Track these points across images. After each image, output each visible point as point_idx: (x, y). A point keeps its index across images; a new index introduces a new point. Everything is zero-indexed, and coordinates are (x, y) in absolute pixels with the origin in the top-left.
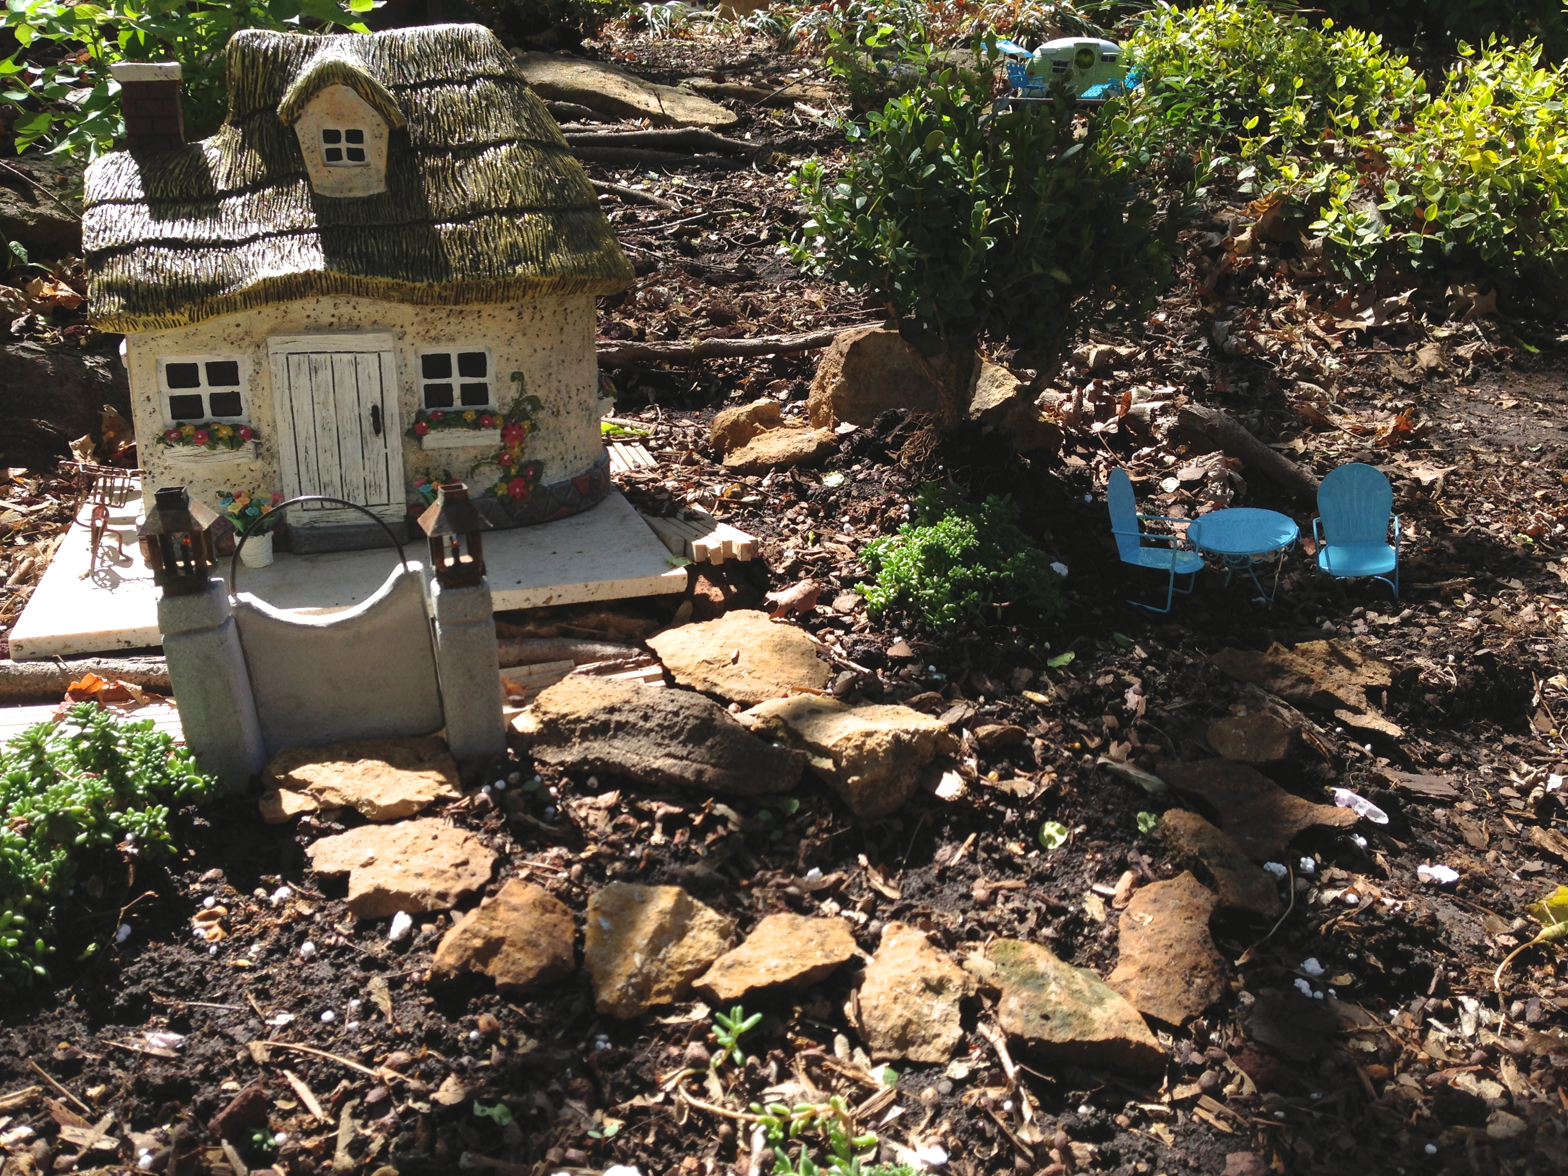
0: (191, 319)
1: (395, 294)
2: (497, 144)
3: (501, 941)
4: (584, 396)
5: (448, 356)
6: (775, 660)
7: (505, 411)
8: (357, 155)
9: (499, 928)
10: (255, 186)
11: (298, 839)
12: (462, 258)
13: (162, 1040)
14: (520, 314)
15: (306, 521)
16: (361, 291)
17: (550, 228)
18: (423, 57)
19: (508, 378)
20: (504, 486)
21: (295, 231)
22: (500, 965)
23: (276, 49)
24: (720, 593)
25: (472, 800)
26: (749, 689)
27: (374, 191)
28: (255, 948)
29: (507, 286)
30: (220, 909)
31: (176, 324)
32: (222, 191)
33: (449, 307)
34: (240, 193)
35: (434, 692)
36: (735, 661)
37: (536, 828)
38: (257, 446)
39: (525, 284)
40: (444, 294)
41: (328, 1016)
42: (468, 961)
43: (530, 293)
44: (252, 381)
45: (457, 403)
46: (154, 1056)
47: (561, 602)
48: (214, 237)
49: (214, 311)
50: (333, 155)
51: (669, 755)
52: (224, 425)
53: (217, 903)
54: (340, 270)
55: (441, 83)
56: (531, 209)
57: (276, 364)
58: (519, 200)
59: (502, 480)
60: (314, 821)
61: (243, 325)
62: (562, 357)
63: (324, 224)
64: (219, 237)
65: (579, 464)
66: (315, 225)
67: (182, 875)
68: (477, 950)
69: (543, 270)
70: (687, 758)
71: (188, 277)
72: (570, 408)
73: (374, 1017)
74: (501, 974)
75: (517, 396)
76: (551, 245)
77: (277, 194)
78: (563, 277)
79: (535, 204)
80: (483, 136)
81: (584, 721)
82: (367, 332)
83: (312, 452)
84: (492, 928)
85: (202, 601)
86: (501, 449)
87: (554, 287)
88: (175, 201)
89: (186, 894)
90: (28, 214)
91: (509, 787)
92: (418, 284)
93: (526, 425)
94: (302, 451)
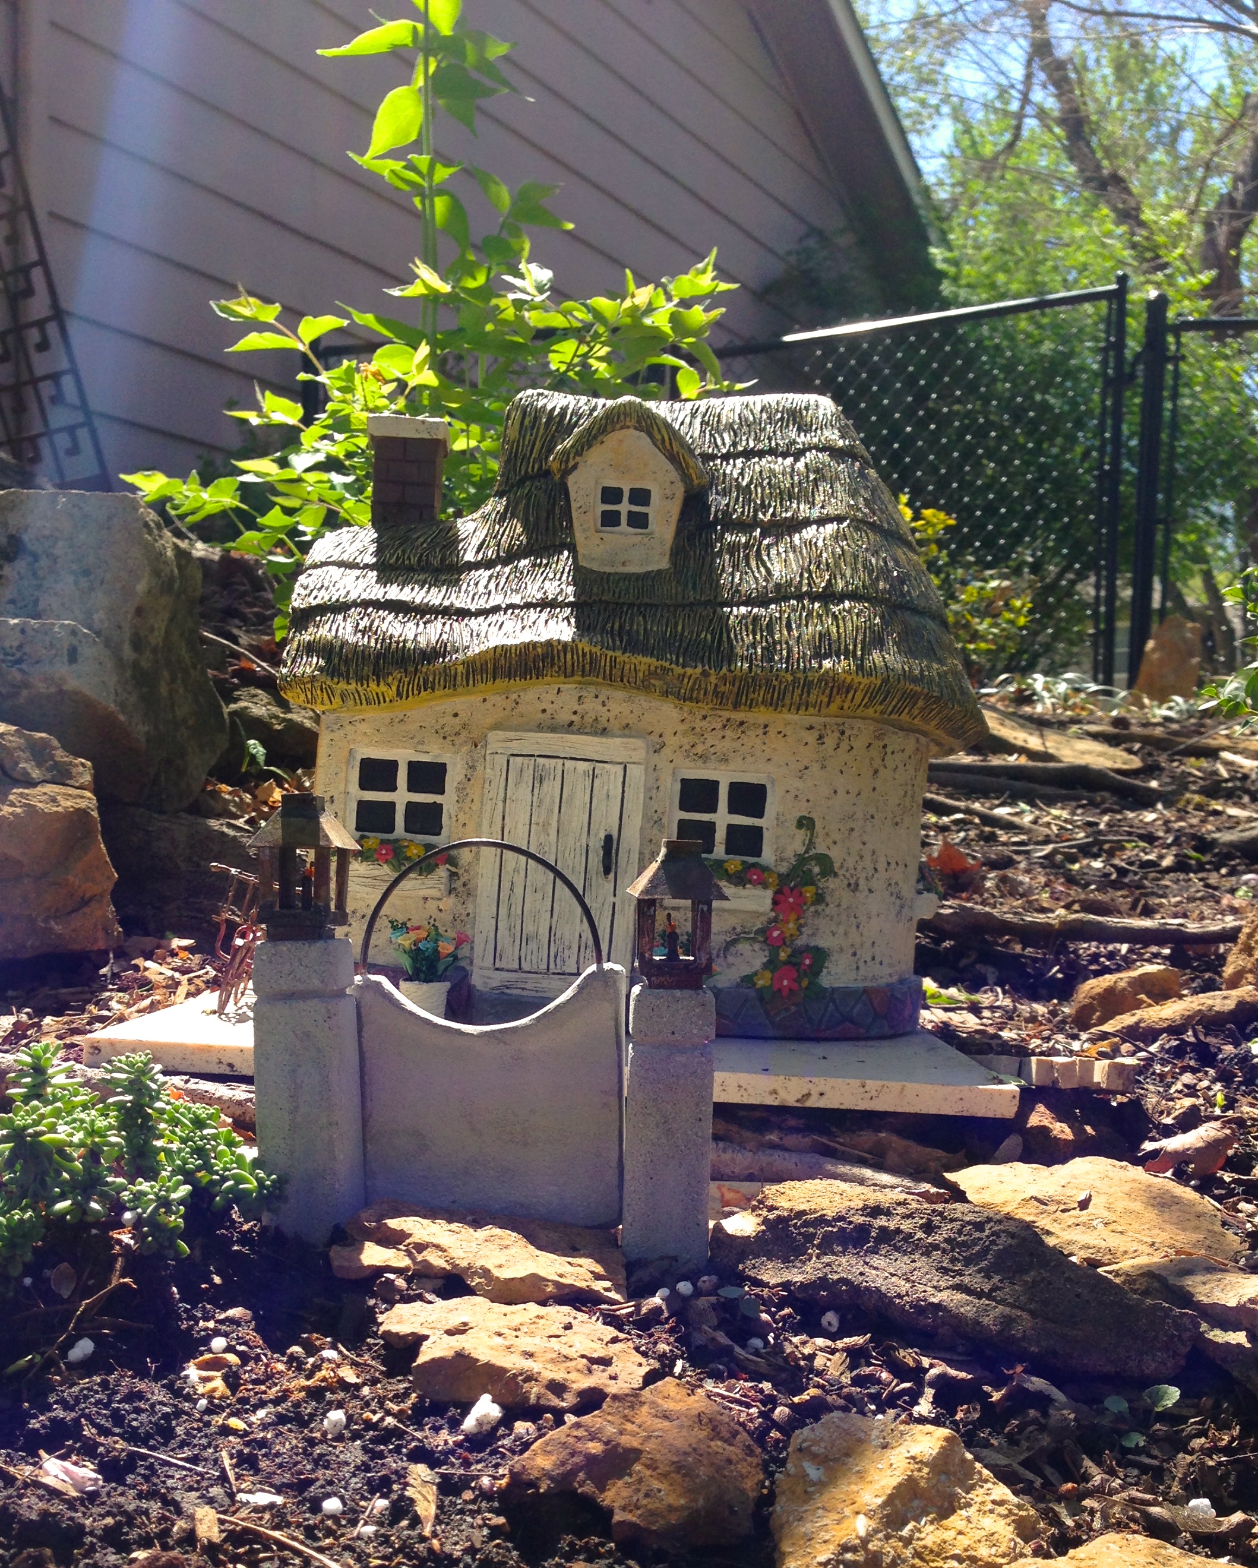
0: (399, 694)
1: (657, 683)
2: (821, 522)
3: (634, 1454)
4: (897, 874)
5: (716, 783)
6: (1151, 1215)
7: (783, 868)
8: (639, 521)
9: (634, 1434)
10: (510, 557)
11: (372, 1302)
12: (754, 645)
13: (67, 1472)
14: (821, 737)
15: (494, 984)
16: (616, 677)
17: (877, 620)
18: (745, 425)
19: (792, 824)
20: (768, 975)
21: (545, 604)
22: (625, 1493)
23: (564, 410)
24: (1068, 1130)
25: (638, 1307)
26: (1103, 1244)
27: (653, 567)
28: (261, 1413)
29: (808, 685)
30: (232, 1358)
31: (379, 699)
32: (469, 562)
33: (726, 714)
34: (488, 564)
35: (614, 1164)
36: (1084, 1205)
37: (728, 1351)
38: (453, 875)
39: (834, 685)
40: (722, 689)
41: (332, 1505)
42: (572, 1473)
43: (838, 700)
44: (460, 789)
45: (719, 850)
46: (45, 1487)
47: (822, 1103)
48: (446, 603)
49: (427, 685)
50: (610, 519)
51: (958, 1288)
52: (416, 845)
53: (230, 1349)
54: (591, 642)
55: (761, 454)
56: (854, 596)
57: (492, 770)
58: (840, 585)
59: (765, 966)
60: (401, 1283)
61: (462, 714)
62: (872, 810)
63: (582, 598)
64: (452, 605)
65: (875, 970)
66: (571, 599)
67: (194, 1307)
68: (591, 1459)
69: (860, 668)
70: (989, 1296)
71: (405, 641)
72: (874, 884)
73: (405, 1523)
74: (624, 1509)
75: (801, 850)
76: (877, 641)
77: (534, 565)
78: (886, 681)
79: (861, 591)
80: (805, 511)
81: (828, 1223)
82: (613, 736)
83: (519, 890)
84: (621, 1433)
85: (314, 950)
86: (770, 921)
87: (873, 695)
88: (411, 569)
89: (190, 1328)
90: (277, 717)
91: (698, 1293)
92: (689, 671)
93: (809, 892)
94: (506, 885)
